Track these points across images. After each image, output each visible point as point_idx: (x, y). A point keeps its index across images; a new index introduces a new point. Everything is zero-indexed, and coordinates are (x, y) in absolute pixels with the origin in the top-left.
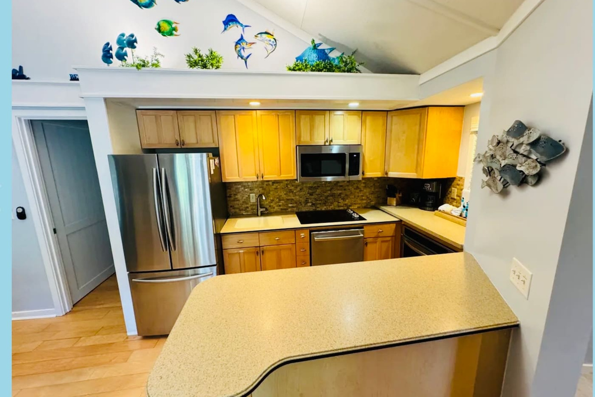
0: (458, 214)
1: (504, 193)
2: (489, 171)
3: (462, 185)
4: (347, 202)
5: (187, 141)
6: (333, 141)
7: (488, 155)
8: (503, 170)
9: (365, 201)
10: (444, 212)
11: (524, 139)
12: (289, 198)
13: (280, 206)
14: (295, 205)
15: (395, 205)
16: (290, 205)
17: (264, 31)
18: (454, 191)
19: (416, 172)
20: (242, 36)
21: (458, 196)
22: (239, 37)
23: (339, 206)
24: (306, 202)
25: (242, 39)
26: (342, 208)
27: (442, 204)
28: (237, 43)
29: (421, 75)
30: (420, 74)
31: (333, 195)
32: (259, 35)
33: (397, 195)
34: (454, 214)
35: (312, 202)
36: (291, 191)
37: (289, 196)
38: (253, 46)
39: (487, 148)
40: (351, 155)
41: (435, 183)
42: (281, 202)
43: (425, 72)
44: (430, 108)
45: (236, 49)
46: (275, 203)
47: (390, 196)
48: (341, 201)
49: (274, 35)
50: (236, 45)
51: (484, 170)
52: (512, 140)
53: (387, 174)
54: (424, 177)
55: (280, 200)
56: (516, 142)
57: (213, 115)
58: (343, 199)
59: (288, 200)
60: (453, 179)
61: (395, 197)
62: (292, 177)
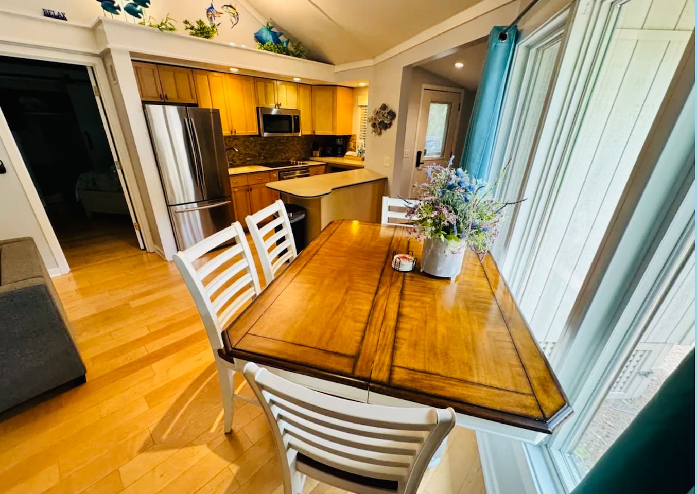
0: (356, 156)
1: (380, 134)
2: (374, 125)
3: (356, 140)
4: (287, 156)
5: (169, 96)
6: (282, 105)
7: (373, 118)
8: (380, 123)
9: (298, 155)
10: (349, 156)
11: (386, 111)
12: (247, 152)
13: (241, 159)
14: (251, 159)
15: (318, 155)
16: (248, 159)
17: (228, 5)
18: (352, 144)
19: (333, 131)
20: (212, 5)
21: (353, 147)
22: (210, 6)
23: (282, 159)
24: (260, 156)
25: (212, 7)
26: (284, 161)
27: (347, 152)
28: (208, 11)
29: (336, 67)
30: (334, 65)
31: (277, 150)
32: (225, 7)
33: (320, 149)
34: (354, 155)
35: (263, 156)
36: (247, 147)
37: (246, 151)
38: (220, 15)
39: (372, 115)
40: (295, 116)
41: (342, 139)
42: (241, 156)
43: (338, 64)
44: (338, 87)
45: (208, 17)
46: (237, 157)
47: (315, 150)
48: (283, 155)
49: (236, 9)
50: (207, 12)
51: (372, 126)
52: (382, 111)
53: (314, 132)
54: (337, 135)
55: (240, 155)
56: (384, 112)
57: (190, 74)
58: (285, 154)
59: (246, 154)
60: (350, 136)
61: (318, 150)
62: (255, 133)
